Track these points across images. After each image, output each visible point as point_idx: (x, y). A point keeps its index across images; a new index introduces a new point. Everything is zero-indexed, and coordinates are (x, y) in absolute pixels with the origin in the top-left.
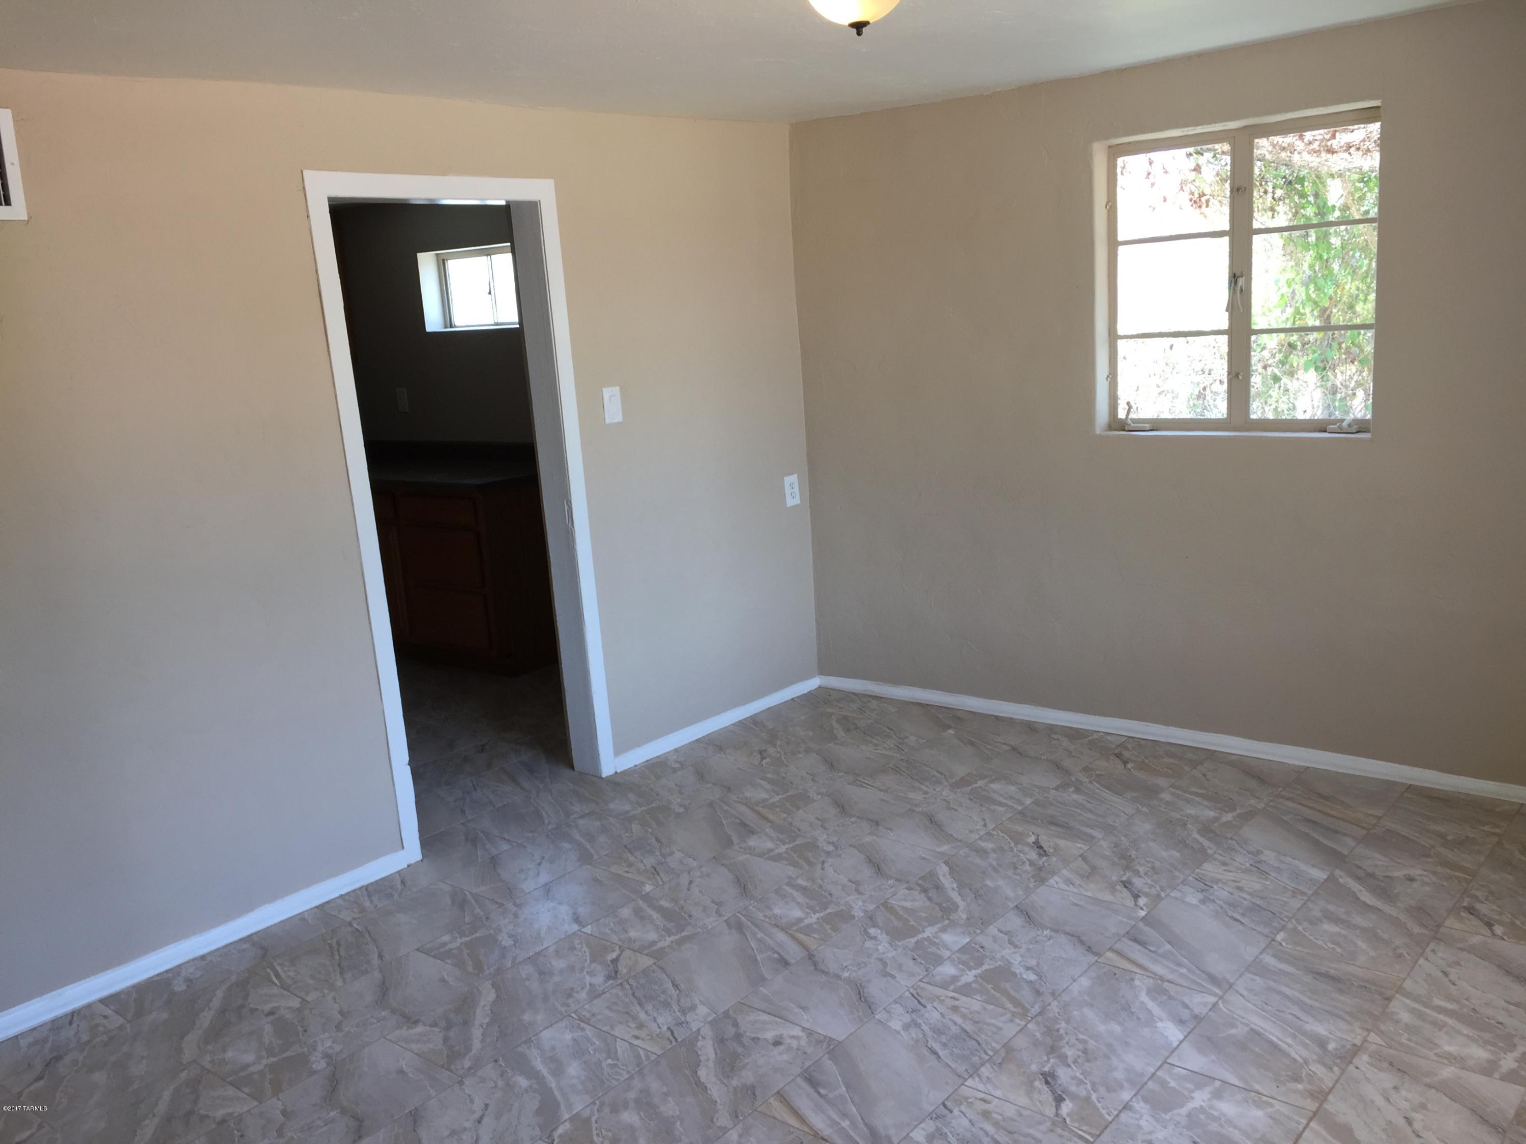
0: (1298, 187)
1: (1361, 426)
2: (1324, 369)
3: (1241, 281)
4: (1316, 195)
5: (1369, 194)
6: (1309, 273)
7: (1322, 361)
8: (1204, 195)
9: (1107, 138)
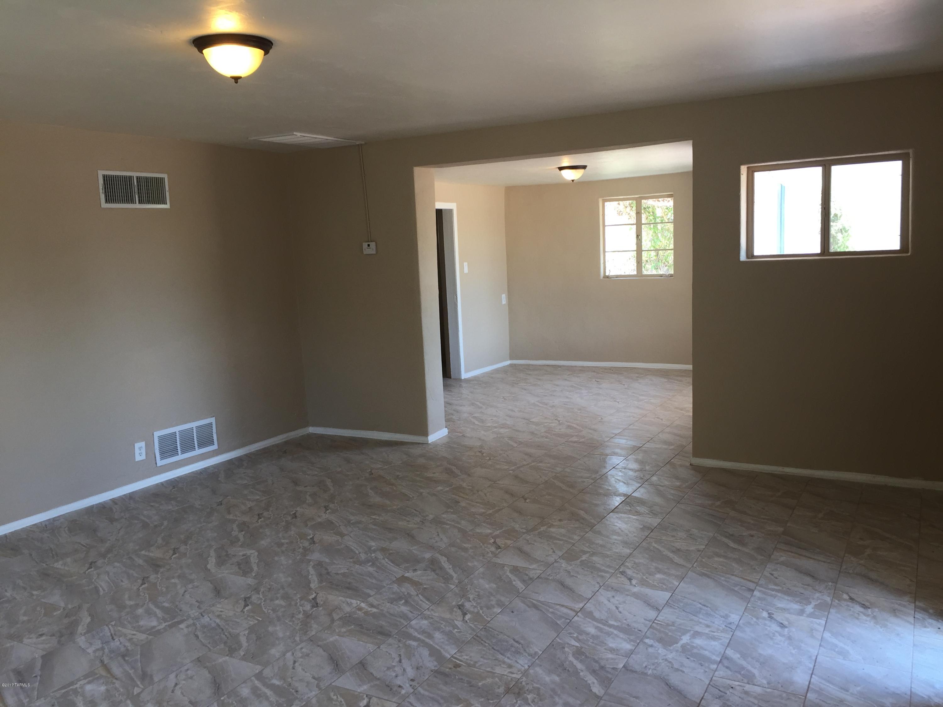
0: (647, 210)
1: (671, 276)
2: (657, 269)
3: (639, 237)
4: (653, 213)
5: (669, 213)
6: (651, 237)
7: (657, 266)
8: (621, 211)
9: (603, 197)
